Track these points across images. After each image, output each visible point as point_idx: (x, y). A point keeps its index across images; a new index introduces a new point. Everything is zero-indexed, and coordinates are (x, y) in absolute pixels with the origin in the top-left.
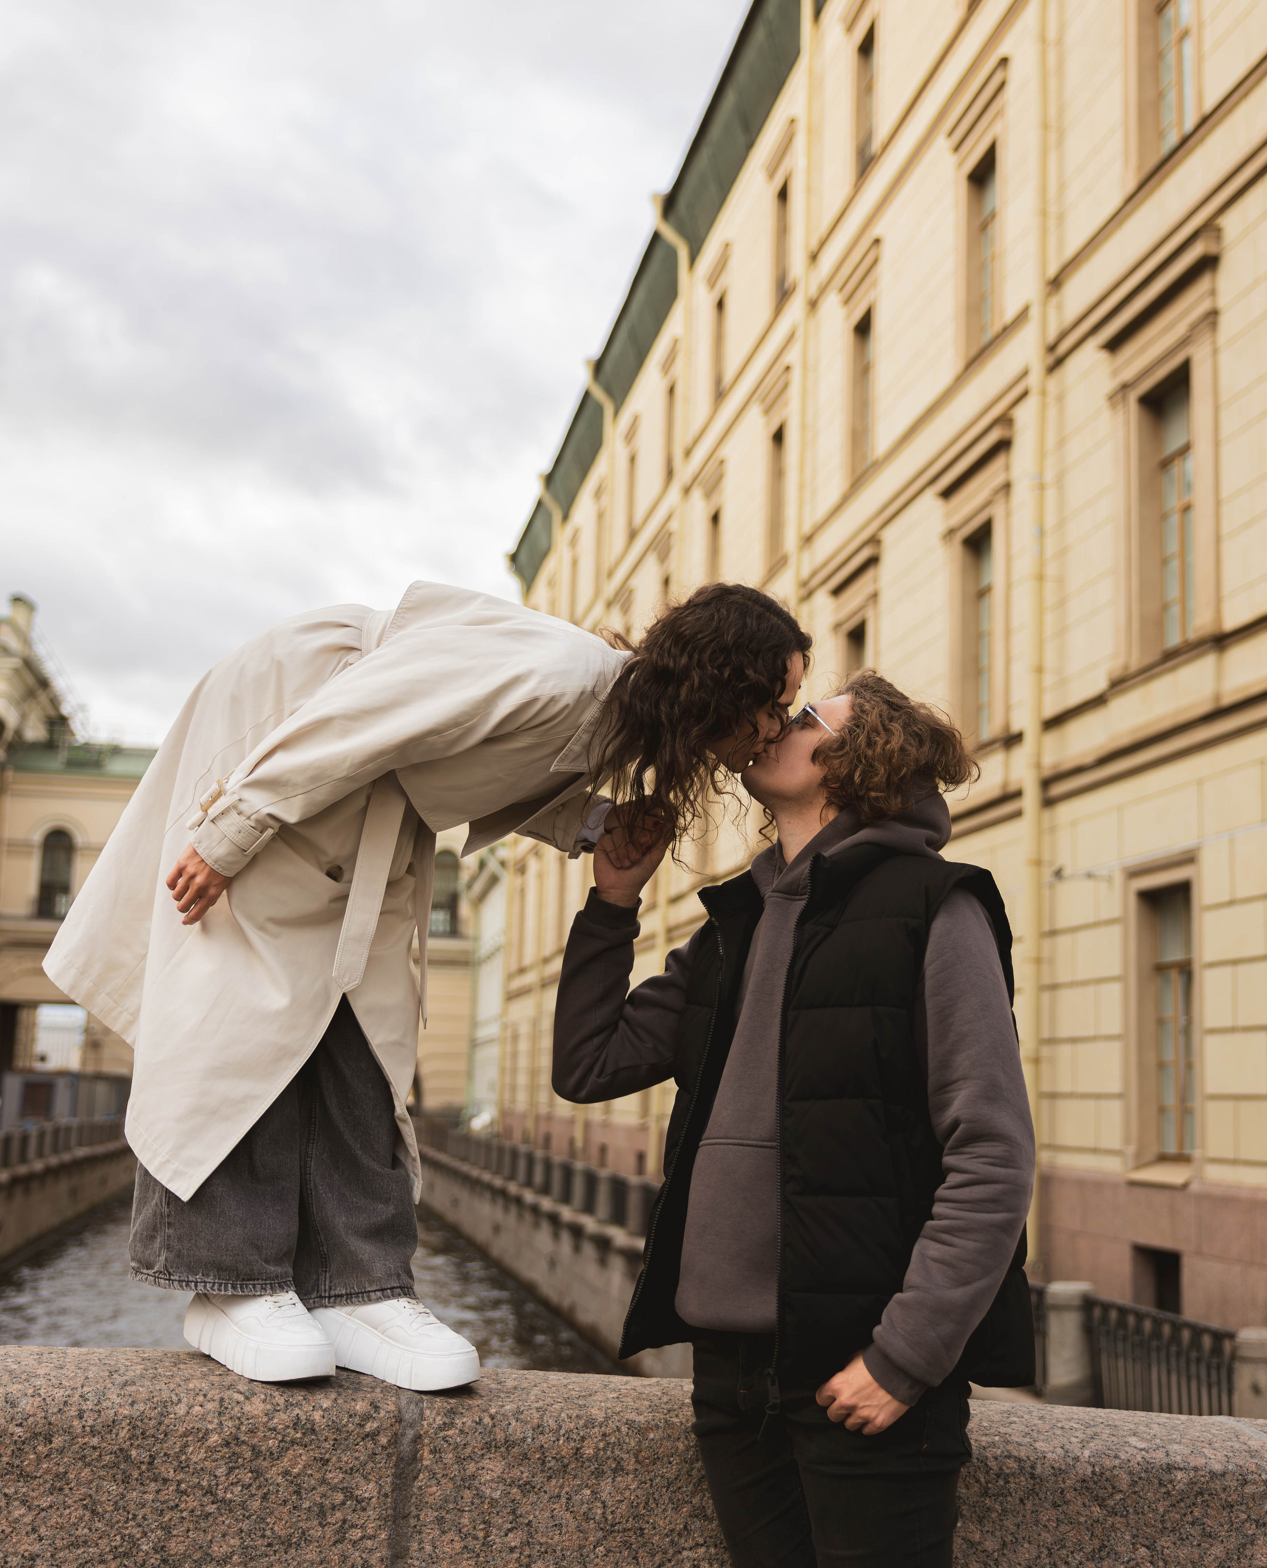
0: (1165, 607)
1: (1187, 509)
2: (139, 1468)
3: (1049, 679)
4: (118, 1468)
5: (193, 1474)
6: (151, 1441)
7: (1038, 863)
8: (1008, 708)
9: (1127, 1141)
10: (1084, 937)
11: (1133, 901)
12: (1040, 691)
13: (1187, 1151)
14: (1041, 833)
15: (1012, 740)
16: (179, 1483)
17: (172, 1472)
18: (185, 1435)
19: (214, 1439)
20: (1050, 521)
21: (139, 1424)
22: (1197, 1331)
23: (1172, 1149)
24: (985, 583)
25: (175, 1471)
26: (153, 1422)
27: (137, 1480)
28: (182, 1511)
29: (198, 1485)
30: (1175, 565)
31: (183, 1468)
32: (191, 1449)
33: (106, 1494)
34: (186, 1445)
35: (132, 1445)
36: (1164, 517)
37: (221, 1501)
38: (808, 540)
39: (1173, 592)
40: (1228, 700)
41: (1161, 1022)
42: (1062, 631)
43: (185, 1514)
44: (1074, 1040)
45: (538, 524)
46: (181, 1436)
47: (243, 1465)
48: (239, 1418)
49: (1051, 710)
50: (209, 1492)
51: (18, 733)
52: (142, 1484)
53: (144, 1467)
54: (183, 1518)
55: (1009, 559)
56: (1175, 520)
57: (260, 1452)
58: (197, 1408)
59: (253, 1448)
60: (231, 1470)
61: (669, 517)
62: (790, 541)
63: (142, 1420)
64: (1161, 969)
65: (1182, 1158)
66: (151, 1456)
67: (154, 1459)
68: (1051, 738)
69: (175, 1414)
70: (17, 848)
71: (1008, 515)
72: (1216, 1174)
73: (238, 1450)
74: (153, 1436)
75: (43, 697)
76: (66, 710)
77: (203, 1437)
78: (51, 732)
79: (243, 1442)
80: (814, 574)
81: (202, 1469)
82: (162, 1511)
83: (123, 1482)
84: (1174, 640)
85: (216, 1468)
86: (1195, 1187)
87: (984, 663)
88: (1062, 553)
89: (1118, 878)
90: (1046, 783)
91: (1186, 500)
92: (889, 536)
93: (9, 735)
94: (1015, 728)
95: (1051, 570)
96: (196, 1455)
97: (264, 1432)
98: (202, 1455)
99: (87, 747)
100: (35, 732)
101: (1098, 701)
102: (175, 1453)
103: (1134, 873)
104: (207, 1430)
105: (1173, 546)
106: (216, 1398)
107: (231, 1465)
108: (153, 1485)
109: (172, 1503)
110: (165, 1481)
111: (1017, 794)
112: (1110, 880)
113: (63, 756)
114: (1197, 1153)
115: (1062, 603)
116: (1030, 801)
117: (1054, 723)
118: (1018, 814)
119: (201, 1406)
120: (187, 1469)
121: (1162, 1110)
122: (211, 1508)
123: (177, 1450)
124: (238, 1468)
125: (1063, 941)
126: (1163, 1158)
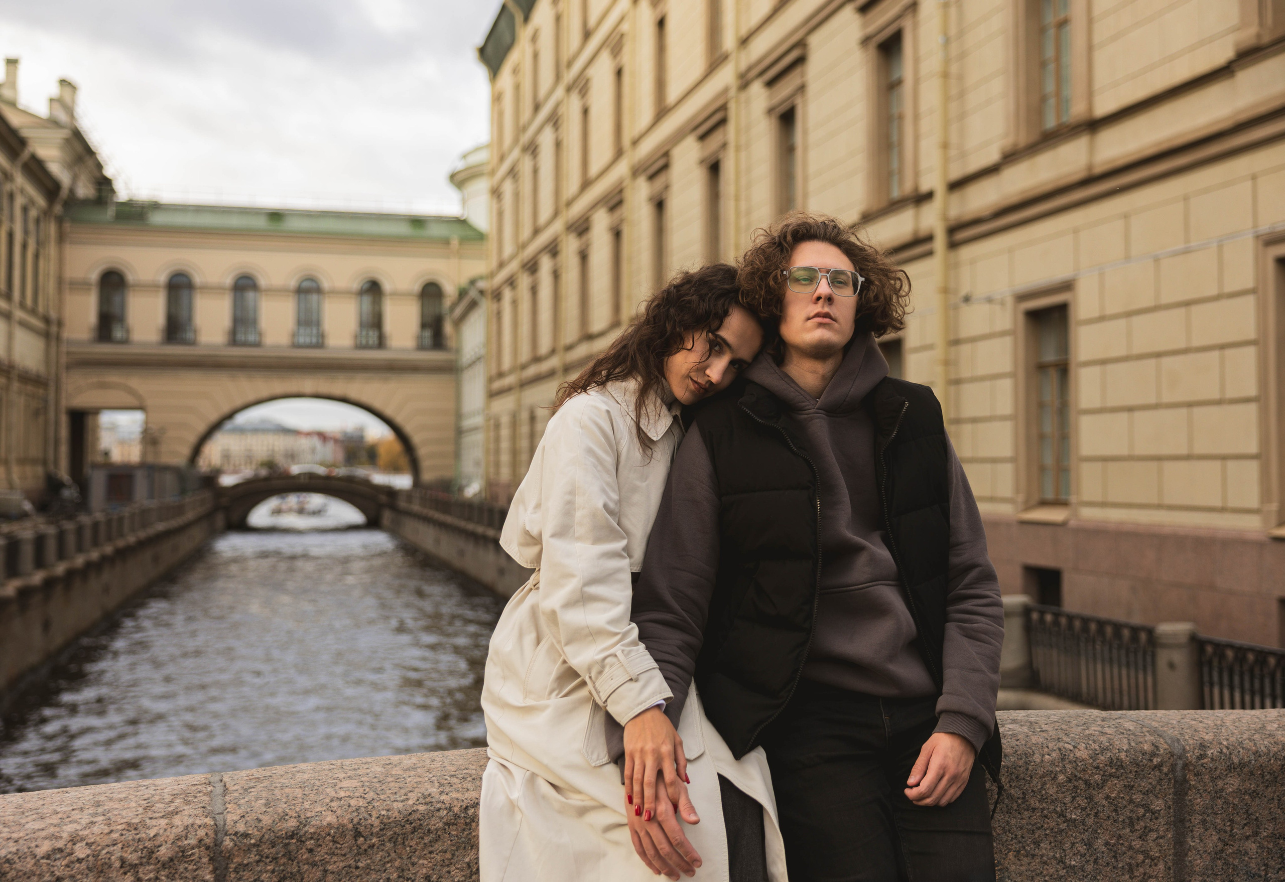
0: (1043, 99)
1: (1063, 24)
2: (1017, 802)
3: (953, 152)
4: (1003, 803)
5: (1051, 803)
6: (1022, 783)
7: (945, 290)
8: (917, 174)
9: (1017, 491)
10: (983, 346)
11: (1021, 319)
12: (946, 160)
13: (1063, 497)
14: (951, 268)
15: (922, 198)
16: (1043, 810)
17: (1037, 803)
18: (1043, 776)
19: (1061, 777)
20: (953, 31)
21: (1014, 770)
23: (1050, 495)
24: (895, 77)
25: (1039, 802)
26: (1022, 769)
27: (1016, 810)
28: (1045, 830)
29: (1055, 811)
30: (1052, 67)
31: (1044, 799)
32: (1048, 786)
33: (997, 822)
34: (1045, 784)
35: (1011, 786)
36: (1042, 30)
37: (1069, 821)
38: (744, 42)
39: (1050, 87)
40: (1098, 170)
41: (1041, 405)
42: (962, 116)
43: (1048, 832)
44: (974, 420)
45: (503, 24)
46: (1041, 778)
47: (1080, 794)
48: (1075, 762)
49: (956, 173)
50: (1062, 815)
51: (72, 191)
52: (1019, 813)
53: (1020, 801)
54: (1046, 834)
55: (917, 61)
56: (1051, 32)
57: (1090, 784)
58: (1047, 757)
59: (1086, 782)
60: (1074, 798)
61: (622, 20)
62: (729, 42)
63: (1015, 768)
64: (1042, 368)
65: (1059, 503)
66: (1023, 793)
67: (1026, 795)
68: (955, 197)
69: (1034, 762)
70: (80, 286)
71: (916, 26)
72: (1089, 514)
73: (1076, 783)
74: (1024, 779)
75: (90, 163)
76: (108, 172)
77: (1055, 777)
78: (99, 190)
79: (1080, 778)
80: (750, 69)
81: (1056, 799)
82: (1033, 831)
83: (1007, 813)
84: (1051, 122)
85: (1065, 797)
86: (1073, 523)
87: (895, 138)
88: (962, 56)
89: (1010, 302)
90: (952, 230)
91: (1062, 16)
92: (814, 41)
93: (64, 193)
94: (925, 187)
95: (954, 69)
96: (1051, 790)
97: (1091, 770)
98: (1055, 790)
99: (129, 204)
100: (84, 190)
101: (991, 171)
102: (1039, 789)
103: (1021, 297)
104: (1056, 771)
105: (1050, 52)
106: (1055, 748)
107: (1073, 795)
108: (1026, 813)
109: (1039, 825)
110: (1034, 809)
111: (929, 238)
112: (1002, 303)
113: (111, 212)
114: (1073, 499)
115: (962, 94)
116: (939, 243)
117: (956, 186)
118: (930, 253)
119: (1048, 755)
120: (1046, 800)
121: (1042, 469)
122: (1063, 826)
123: (1039, 787)
124: (1078, 796)
125: (965, 349)
126: (1044, 503)
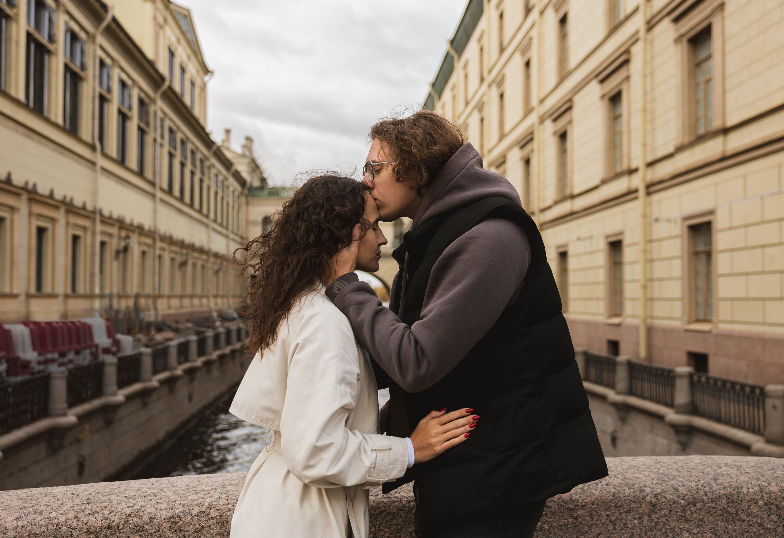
0: (697, 119)
1: (708, 81)
2: (732, 516)
3: (648, 148)
4: (724, 516)
5: (754, 517)
6: (735, 504)
7: (645, 216)
8: (629, 160)
9: (683, 314)
10: (664, 243)
11: (685, 229)
12: (645, 153)
13: (709, 318)
14: (647, 205)
15: (632, 172)
16: (749, 521)
17: (745, 517)
18: (749, 501)
19: (761, 503)
20: (648, 88)
21: (730, 497)
22: (716, 380)
23: (701, 317)
24: (618, 113)
25: (747, 517)
26: (735, 496)
27: (732, 520)
29: (757, 522)
30: (702, 104)
31: (750, 515)
32: (752, 507)
33: (720, 527)
34: (750, 506)
35: (728, 506)
36: (697, 85)
37: (766, 529)
38: (542, 101)
39: (701, 113)
40: (729, 153)
41: (696, 272)
42: (653, 130)
43: (752, 534)
44: (660, 280)
46: (747, 502)
47: (773, 513)
48: (769, 493)
49: (650, 158)
50: (761, 525)
51: (251, 184)
52: (734, 522)
53: (734, 515)
54: (751, 536)
55: (629, 105)
56: (702, 86)
57: (779, 507)
58: (751, 490)
59: (777, 506)
60: (769, 515)
62: (534, 101)
63: (731, 495)
64: (696, 254)
65: (706, 320)
66: (736, 511)
67: (738, 511)
68: (650, 170)
69: (743, 492)
70: (254, 223)
71: (629, 88)
72: (723, 327)
73: (770, 507)
74: (737, 502)
75: (258, 171)
76: (265, 175)
77: (756, 502)
78: (261, 183)
79: (773, 503)
80: (544, 114)
81: (757, 515)
82: (743, 533)
83: (726, 521)
84: (701, 131)
85: (763, 514)
86: (714, 331)
87: (618, 143)
88: (653, 101)
89: (679, 221)
90: (649, 186)
91: (708, 77)
92: (576, 98)
94: (634, 166)
95: (649, 107)
96: (754, 510)
97: (780, 499)
98: (757, 510)
99: (274, 189)
101: (670, 156)
102: (746, 509)
103: (686, 219)
104: (758, 499)
105: (701, 95)
106: (756, 484)
107: (769, 513)
108: (738, 522)
109: (746, 530)
110: (743, 521)
111: (636, 191)
112: (675, 222)
113: (266, 191)
114: (714, 319)
115: (653, 120)
116: (642, 193)
117: (650, 164)
118: (636, 198)
119: (752, 488)
120: (751, 515)
121: (697, 304)
122: (762, 532)
123: (747, 508)
124: (771, 514)
125: (655, 245)
126: (698, 321)
